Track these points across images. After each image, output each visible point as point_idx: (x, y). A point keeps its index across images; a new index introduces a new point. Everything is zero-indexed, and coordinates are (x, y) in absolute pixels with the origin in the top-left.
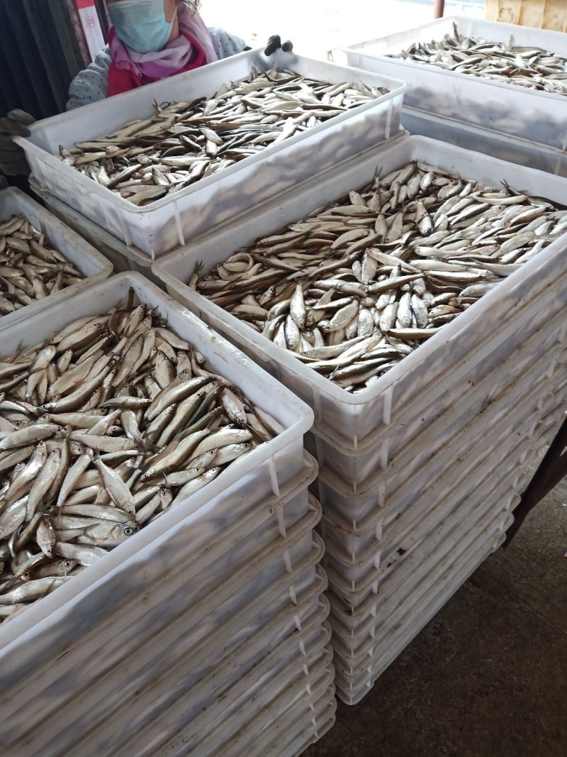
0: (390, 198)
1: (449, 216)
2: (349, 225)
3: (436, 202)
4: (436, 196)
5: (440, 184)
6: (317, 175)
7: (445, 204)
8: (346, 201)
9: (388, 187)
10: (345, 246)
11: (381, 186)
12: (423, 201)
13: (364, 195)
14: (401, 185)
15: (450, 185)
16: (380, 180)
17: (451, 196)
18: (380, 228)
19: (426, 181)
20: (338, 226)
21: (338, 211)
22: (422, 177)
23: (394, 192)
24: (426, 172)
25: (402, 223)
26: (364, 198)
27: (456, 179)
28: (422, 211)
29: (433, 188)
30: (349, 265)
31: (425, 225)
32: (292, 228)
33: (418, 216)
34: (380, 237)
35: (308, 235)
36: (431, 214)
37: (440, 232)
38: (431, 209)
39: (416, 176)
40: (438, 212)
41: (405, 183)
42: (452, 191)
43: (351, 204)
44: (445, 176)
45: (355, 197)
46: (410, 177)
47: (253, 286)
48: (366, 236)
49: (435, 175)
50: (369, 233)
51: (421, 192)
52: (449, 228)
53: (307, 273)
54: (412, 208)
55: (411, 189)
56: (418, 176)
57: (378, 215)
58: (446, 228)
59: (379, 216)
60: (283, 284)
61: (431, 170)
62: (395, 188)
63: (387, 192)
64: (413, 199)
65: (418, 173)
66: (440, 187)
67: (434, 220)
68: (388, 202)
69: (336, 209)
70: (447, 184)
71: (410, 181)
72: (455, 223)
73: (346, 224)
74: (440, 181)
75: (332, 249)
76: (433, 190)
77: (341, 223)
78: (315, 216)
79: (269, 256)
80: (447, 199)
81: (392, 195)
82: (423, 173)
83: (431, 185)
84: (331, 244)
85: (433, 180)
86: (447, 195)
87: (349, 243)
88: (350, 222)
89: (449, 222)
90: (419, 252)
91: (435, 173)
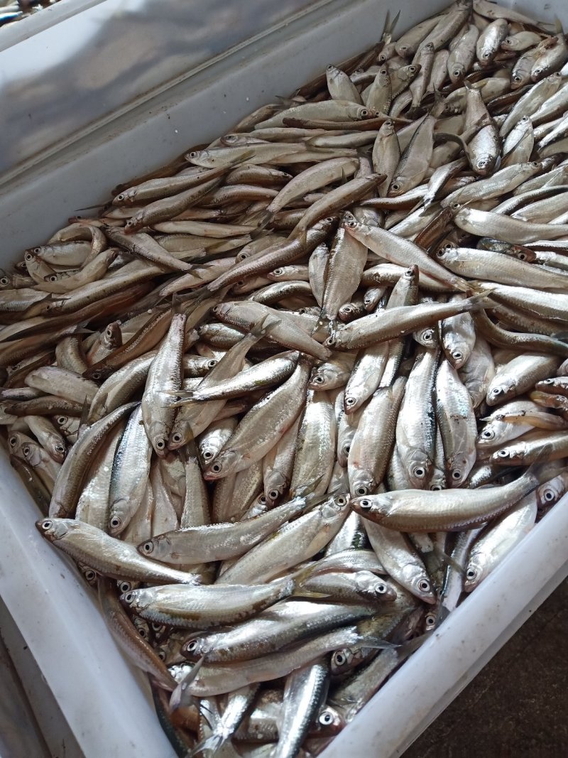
0: (412, 80)
1: (536, 124)
2: (317, 149)
3: (508, 90)
4: (509, 75)
5: (520, 47)
6: (260, 36)
7: (528, 95)
8: (318, 90)
9: (409, 57)
10: (300, 204)
11: (395, 54)
12: (480, 89)
13: (357, 77)
14: (435, 51)
15: (541, 48)
16: (395, 40)
17: (542, 75)
18: (384, 156)
19: (490, 40)
20: (294, 153)
21: (298, 117)
22: (481, 31)
23: (420, 67)
24: (490, 20)
25: (431, 143)
26: (356, 84)
27: (552, 34)
28: (476, 113)
29: (504, 56)
30: (301, 257)
31: (483, 149)
32: (194, 161)
33: (468, 124)
34: (382, 179)
35: (224, 177)
36: (496, 118)
37: (517, 167)
38: (497, 107)
39: (468, 29)
40: (512, 114)
41: (446, 46)
42: (544, 63)
43: (328, 97)
44: (529, 27)
45: (337, 82)
46: (456, 32)
47: (82, 313)
48: (351, 177)
49: (510, 26)
50: (358, 168)
51: (476, 65)
52: (535, 156)
53: (205, 278)
54: (456, 104)
55: (457, 59)
56: (474, 29)
57: (381, 122)
58: (529, 154)
59: (383, 127)
60: (146, 308)
61: (499, 14)
62: (423, 59)
63: (406, 68)
64: (460, 84)
65: (473, 22)
66: (519, 54)
67: (503, 133)
68: (407, 89)
69: (295, 111)
70: (533, 46)
71: (455, 43)
72: (551, 143)
73: (311, 148)
74: (519, 40)
75: (271, 214)
76: (503, 60)
77: (301, 146)
78: (249, 129)
79: (135, 230)
80: (532, 82)
81: (417, 74)
82: (484, 22)
83: (500, 50)
84: (272, 198)
85: (503, 39)
86: (534, 73)
87: (310, 198)
88: (320, 142)
89: (537, 140)
90: (465, 222)
91: (509, 21)
